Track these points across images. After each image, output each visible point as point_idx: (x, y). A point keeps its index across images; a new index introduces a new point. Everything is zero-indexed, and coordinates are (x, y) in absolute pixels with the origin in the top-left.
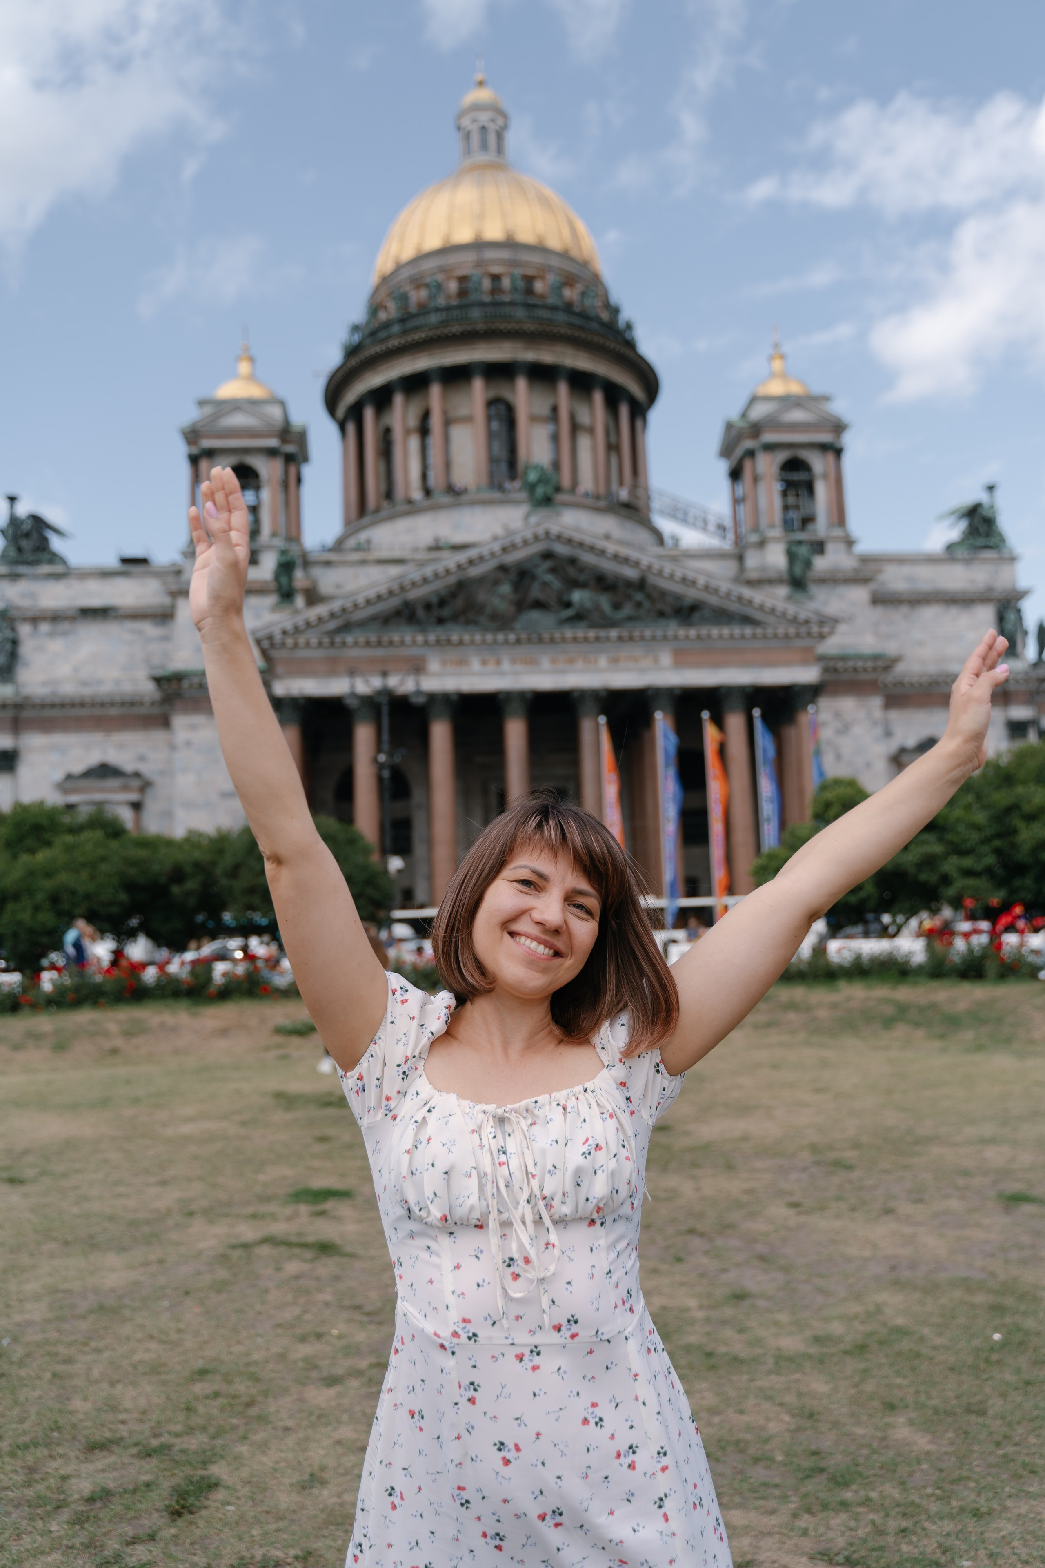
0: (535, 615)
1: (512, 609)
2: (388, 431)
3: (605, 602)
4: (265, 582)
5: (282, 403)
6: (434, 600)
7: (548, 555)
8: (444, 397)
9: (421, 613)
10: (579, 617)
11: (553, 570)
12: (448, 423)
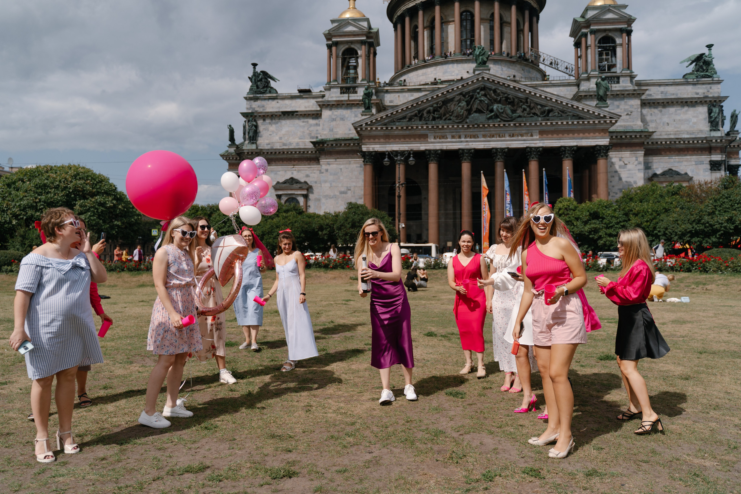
0: (476, 115)
1: (466, 113)
2: (416, 27)
3: (508, 109)
4: (360, 101)
5: (368, 20)
6: (431, 108)
7: (484, 89)
8: (441, 11)
9: (425, 115)
10: (496, 116)
11: (485, 95)
12: (442, 23)
